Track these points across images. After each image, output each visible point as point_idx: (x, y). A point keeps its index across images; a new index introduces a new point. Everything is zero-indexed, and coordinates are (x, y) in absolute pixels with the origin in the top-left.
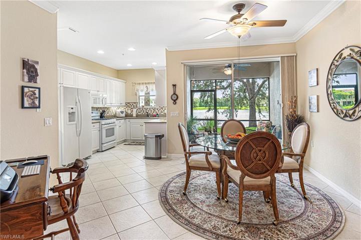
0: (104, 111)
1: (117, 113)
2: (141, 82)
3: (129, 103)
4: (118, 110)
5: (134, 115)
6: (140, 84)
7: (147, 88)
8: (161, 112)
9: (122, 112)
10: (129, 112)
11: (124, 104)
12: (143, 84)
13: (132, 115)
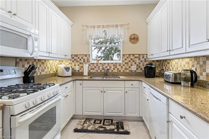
0: (33, 68)
1: (59, 70)
3: (77, 55)
4: (59, 66)
5: (86, 73)
6: (94, 27)
7: (106, 34)
8: (126, 69)
9: (67, 69)
10: (77, 68)
11: (70, 57)
12: (99, 27)
13: (83, 73)
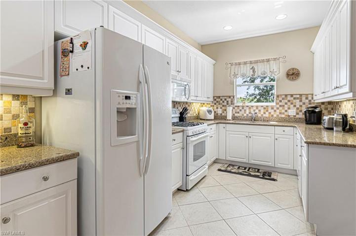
1: (201, 113)
2: (242, 61)
3: (219, 97)
4: (201, 108)
5: (229, 117)
6: (240, 64)
7: (254, 71)
8: (280, 113)
9: (210, 112)
10: (220, 111)
11: (212, 99)
12: (245, 63)
13: (226, 117)
